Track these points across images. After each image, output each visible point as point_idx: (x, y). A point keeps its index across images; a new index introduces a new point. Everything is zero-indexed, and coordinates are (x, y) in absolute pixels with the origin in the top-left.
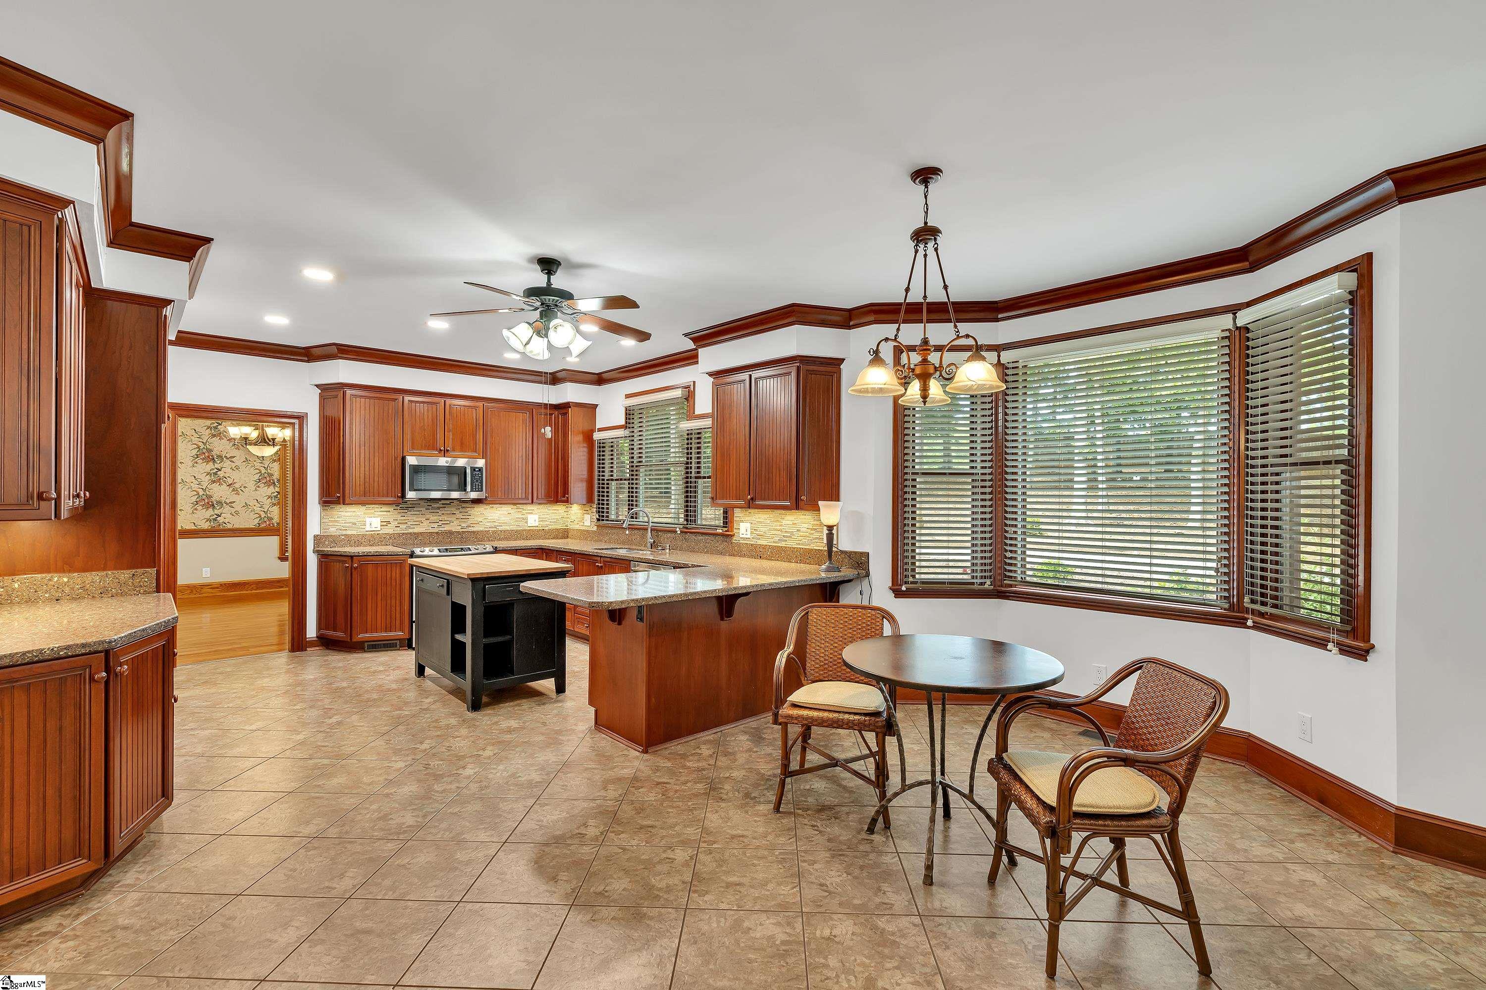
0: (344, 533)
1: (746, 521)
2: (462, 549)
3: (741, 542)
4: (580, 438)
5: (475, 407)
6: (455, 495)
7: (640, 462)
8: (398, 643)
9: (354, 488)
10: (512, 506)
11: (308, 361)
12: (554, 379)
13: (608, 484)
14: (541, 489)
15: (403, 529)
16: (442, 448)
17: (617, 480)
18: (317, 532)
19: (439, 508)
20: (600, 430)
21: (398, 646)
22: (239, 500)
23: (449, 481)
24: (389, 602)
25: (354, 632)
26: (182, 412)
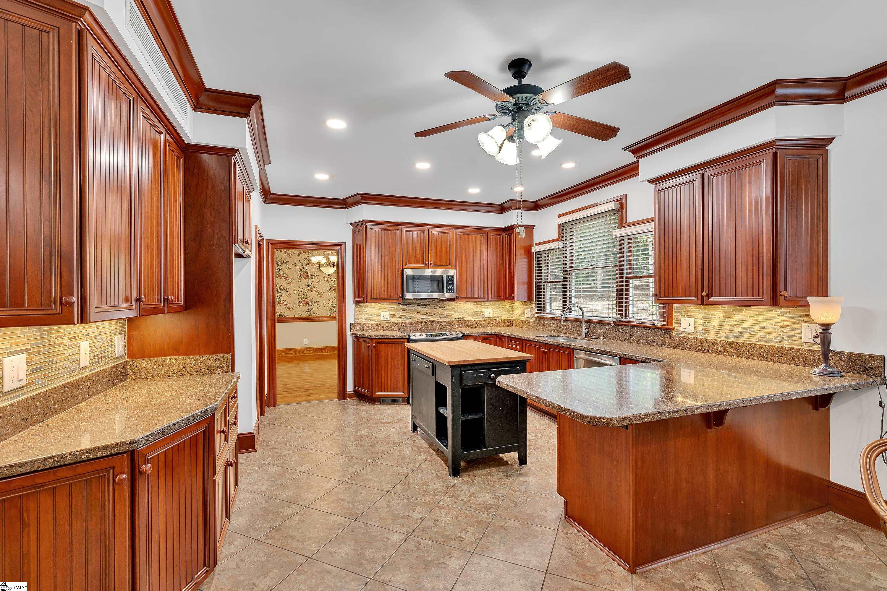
0: (368, 322)
1: (690, 316)
2: (441, 334)
3: (682, 335)
4: (522, 251)
5: (449, 233)
6: (436, 295)
7: (572, 267)
8: (401, 400)
9: (372, 291)
10: (474, 303)
11: (345, 208)
12: (502, 209)
13: (544, 285)
14: (493, 291)
15: (404, 319)
16: (427, 263)
17: (551, 282)
18: (353, 322)
19: (426, 305)
20: (537, 244)
21: (401, 402)
22: (321, 300)
23: (432, 286)
24: (394, 371)
25: (374, 390)
26: (278, 246)
